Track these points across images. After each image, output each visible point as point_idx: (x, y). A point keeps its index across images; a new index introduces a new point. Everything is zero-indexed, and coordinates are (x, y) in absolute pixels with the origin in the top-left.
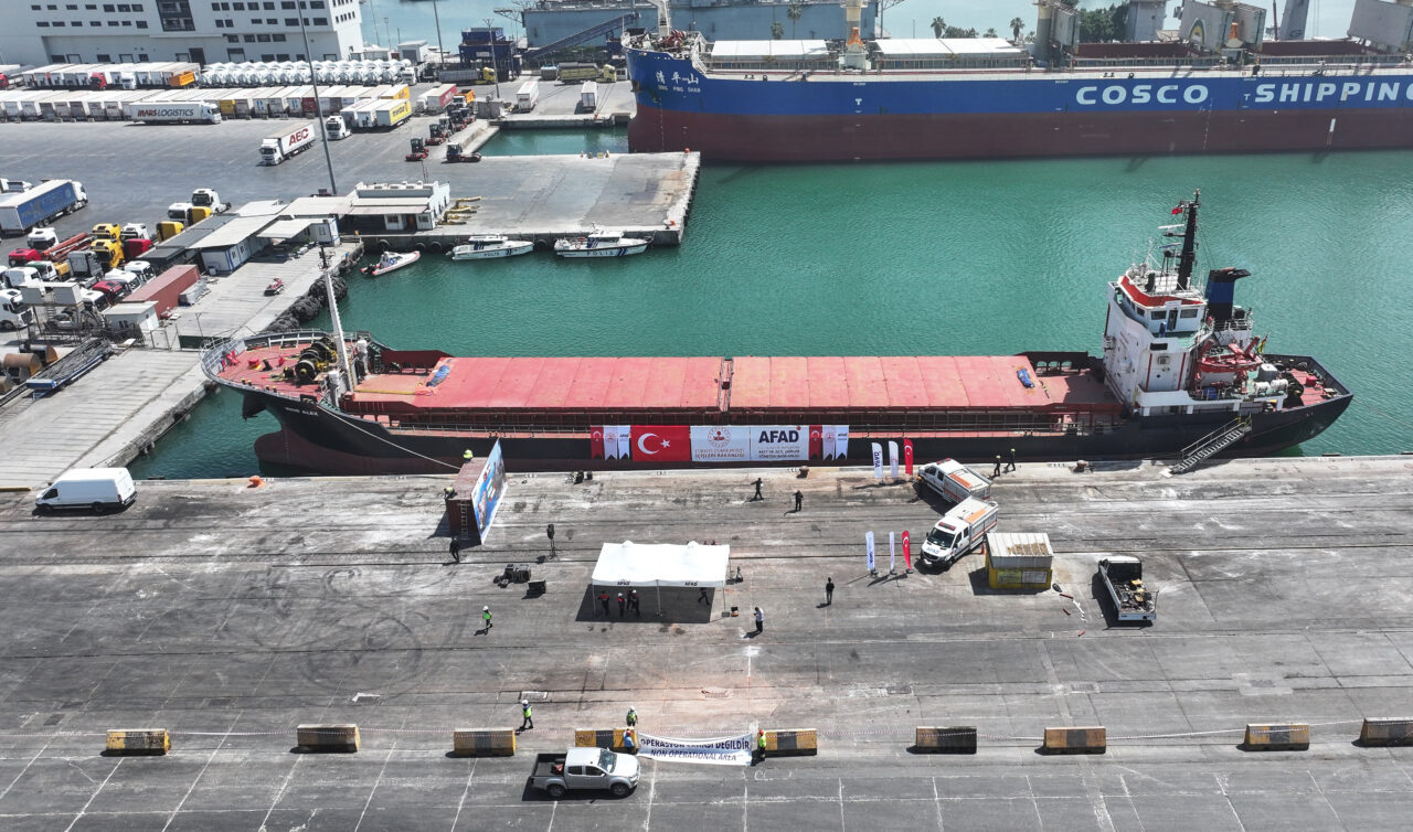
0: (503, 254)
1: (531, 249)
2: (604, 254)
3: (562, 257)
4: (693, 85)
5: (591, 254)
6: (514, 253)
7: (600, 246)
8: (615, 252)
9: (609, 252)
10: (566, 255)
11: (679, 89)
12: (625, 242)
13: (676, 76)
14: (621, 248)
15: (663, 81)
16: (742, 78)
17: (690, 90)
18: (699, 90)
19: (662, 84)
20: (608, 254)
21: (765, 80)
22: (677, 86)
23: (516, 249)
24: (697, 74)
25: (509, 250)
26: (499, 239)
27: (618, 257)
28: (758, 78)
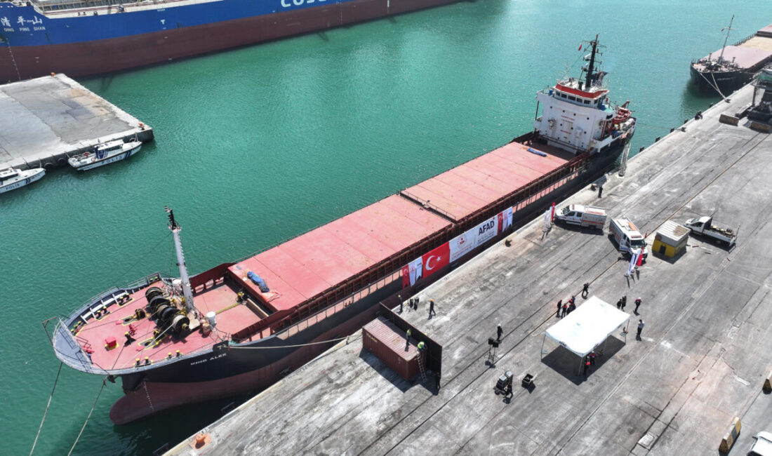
0: (23, 184)
1: (44, 174)
2: (115, 159)
3: (82, 171)
4: (38, 25)
5: (106, 163)
6: (32, 180)
7: (110, 154)
8: (123, 156)
9: (118, 157)
10: (85, 169)
11: (25, 29)
12: (127, 147)
13: (21, 20)
14: (127, 152)
15: (8, 24)
16: (76, 15)
17: (36, 29)
18: (44, 28)
19: (8, 27)
20: (119, 158)
21: (96, 14)
22: (22, 27)
23: (33, 177)
24: (40, 16)
25: (28, 180)
26: (14, 173)
27: (126, 159)
28: (90, 14)
